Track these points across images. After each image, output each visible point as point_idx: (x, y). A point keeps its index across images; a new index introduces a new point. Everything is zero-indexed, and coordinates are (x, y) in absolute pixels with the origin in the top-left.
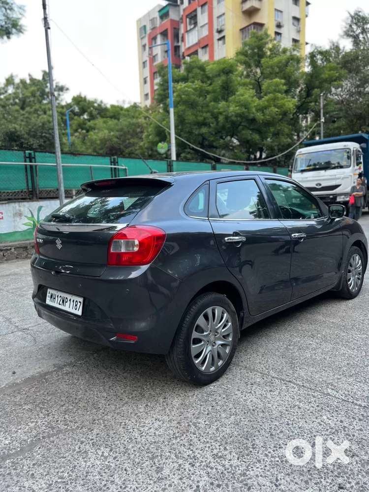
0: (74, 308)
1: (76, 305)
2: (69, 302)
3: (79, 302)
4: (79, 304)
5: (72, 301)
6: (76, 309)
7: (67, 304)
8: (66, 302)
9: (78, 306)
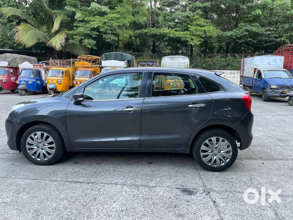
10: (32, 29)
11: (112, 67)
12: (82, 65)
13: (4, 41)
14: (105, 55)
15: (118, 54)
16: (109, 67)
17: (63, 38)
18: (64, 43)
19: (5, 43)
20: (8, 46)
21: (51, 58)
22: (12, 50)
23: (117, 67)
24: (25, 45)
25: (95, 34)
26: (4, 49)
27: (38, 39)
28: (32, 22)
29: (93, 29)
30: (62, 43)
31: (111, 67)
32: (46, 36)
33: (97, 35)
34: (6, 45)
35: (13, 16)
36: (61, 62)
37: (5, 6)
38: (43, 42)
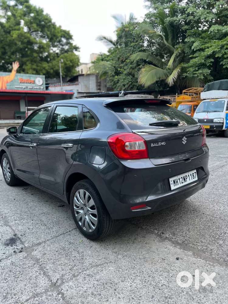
0: (192, 178)
1: (193, 176)
2: (188, 177)
3: (195, 173)
4: (195, 174)
5: (190, 175)
6: (194, 178)
7: (188, 179)
8: (186, 179)
9: (195, 176)
10: (153, 69)
11: (212, 99)
12: (183, 99)
13: (133, 84)
14: (208, 85)
15: (223, 82)
16: (208, 99)
17: (176, 72)
18: (176, 78)
19: (133, 86)
20: (136, 88)
21: (159, 95)
22: (137, 91)
23: (217, 98)
24: (144, 85)
25: (210, 62)
26: (133, 90)
27: (159, 77)
28: (156, 62)
29: (209, 57)
30: (175, 78)
31: (210, 99)
32: (167, 73)
33: (211, 62)
34: (135, 87)
35: (141, 60)
36: (172, 97)
37: (135, 52)
38: (163, 79)
